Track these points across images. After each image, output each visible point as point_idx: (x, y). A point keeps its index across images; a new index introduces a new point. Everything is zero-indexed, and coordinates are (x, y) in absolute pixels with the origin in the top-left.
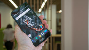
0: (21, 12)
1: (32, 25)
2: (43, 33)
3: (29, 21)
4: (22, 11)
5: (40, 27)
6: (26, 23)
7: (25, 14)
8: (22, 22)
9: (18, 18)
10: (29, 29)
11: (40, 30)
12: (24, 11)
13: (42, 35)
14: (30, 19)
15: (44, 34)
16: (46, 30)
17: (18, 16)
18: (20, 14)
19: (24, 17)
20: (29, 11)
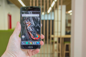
0: (30, 12)
1: (31, 30)
2: (35, 42)
3: (32, 25)
4: (32, 12)
5: (36, 36)
6: (28, 25)
7: (32, 17)
8: (25, 21)
9: (24, 16)
10: (27, 31)
11: (34, 39)
12: (33, 14)
13: (33, 44)
14: (34, 24)
15: (35, 44)
16: (39, 43)
17: (26, 14)
18: (28, 14)
19: (30, 18)
20: (37, 17)
